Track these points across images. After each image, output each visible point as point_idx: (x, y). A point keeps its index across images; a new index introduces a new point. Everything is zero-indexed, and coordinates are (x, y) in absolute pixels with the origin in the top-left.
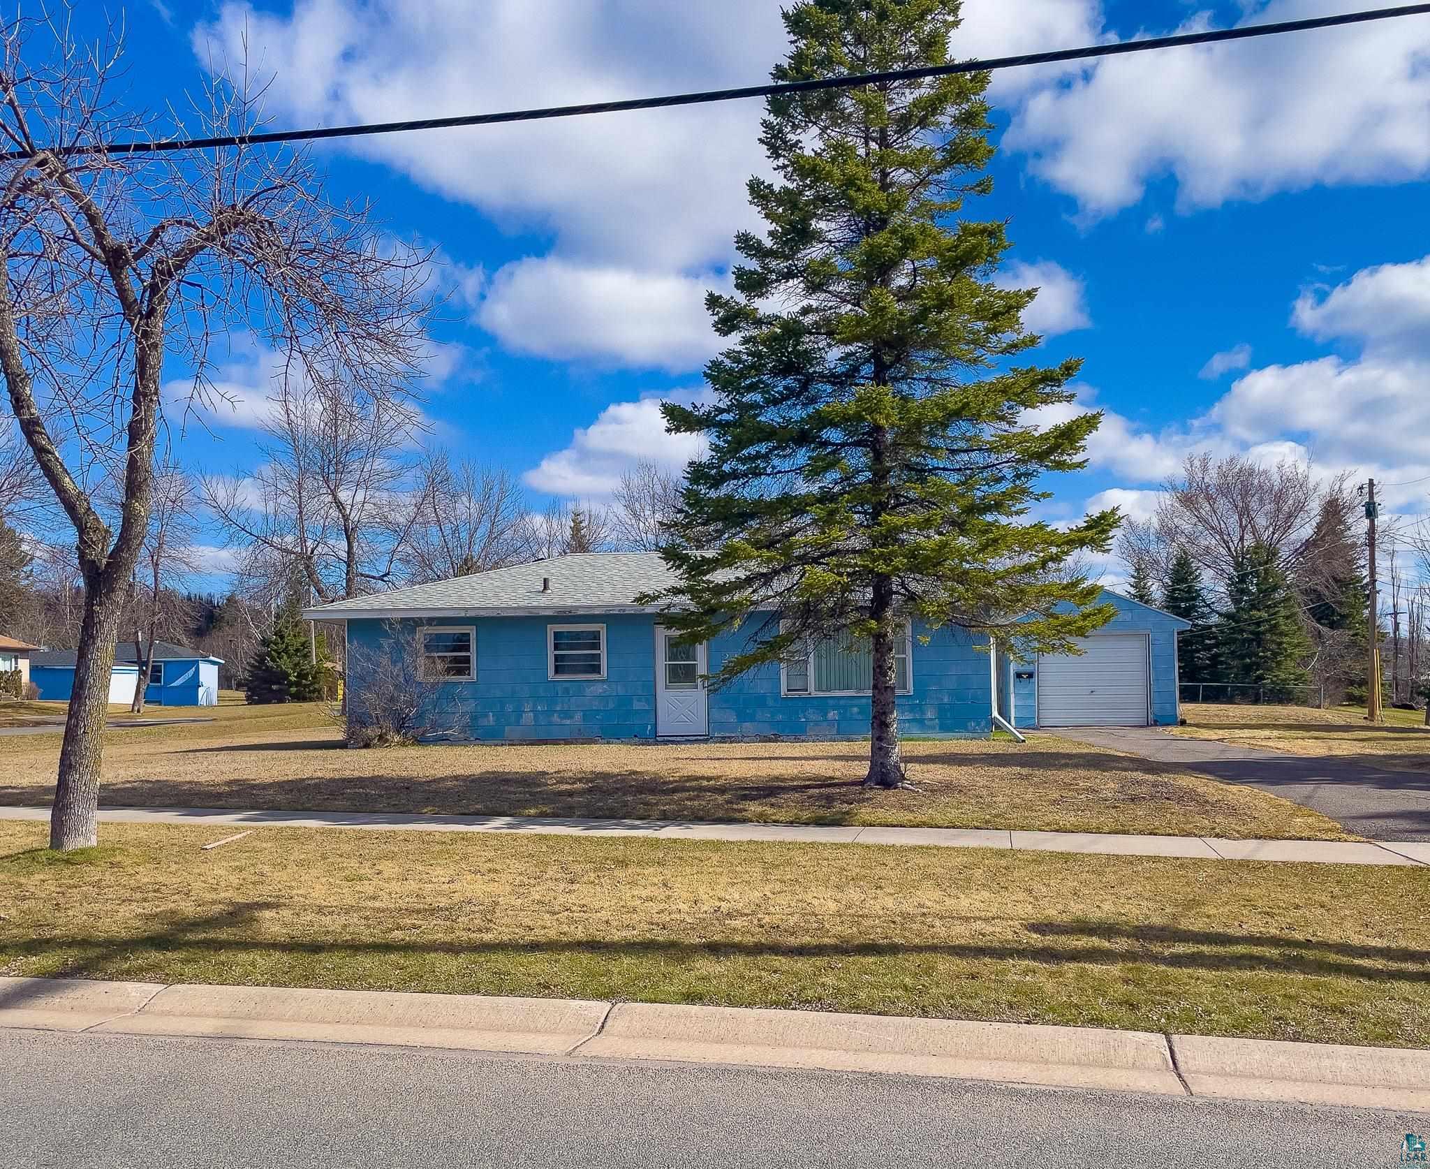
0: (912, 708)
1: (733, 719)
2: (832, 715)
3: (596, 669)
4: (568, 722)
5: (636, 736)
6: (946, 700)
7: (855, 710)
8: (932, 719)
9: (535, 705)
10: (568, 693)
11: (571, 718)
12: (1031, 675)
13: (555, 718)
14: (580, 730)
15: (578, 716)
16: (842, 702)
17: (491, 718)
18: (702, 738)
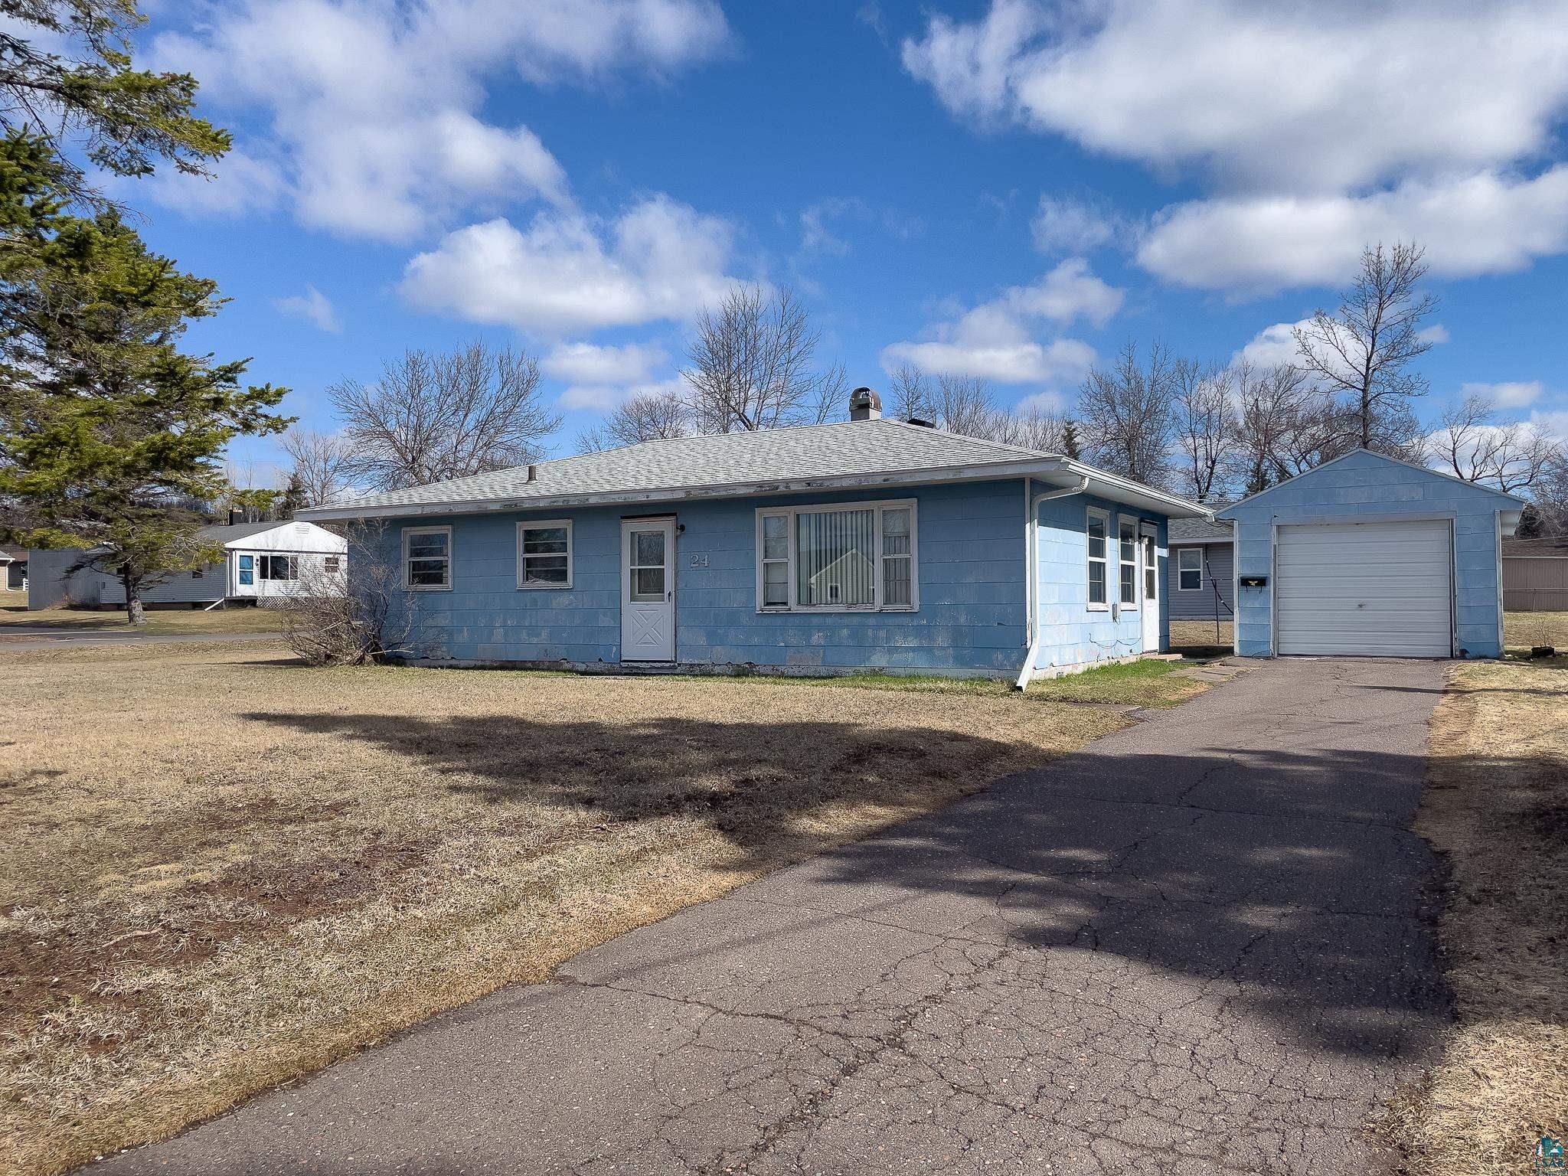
0: (919, 631)
1: (702, 641)
2: (817, 638)
3: (562, 576)
4: (535, 640)
5: (600, 660)
6: (962, 620)
7: (845, 632)
8: (942, 648)
9: (505, 620)
10: (536, 605)
11: (538, 635)
12: (1262, 582)
13: (524, 636)
14: (546, 651)
15: (544, 634)
16: (829, 621)
17: (466, 634)
18: (668, 665)
